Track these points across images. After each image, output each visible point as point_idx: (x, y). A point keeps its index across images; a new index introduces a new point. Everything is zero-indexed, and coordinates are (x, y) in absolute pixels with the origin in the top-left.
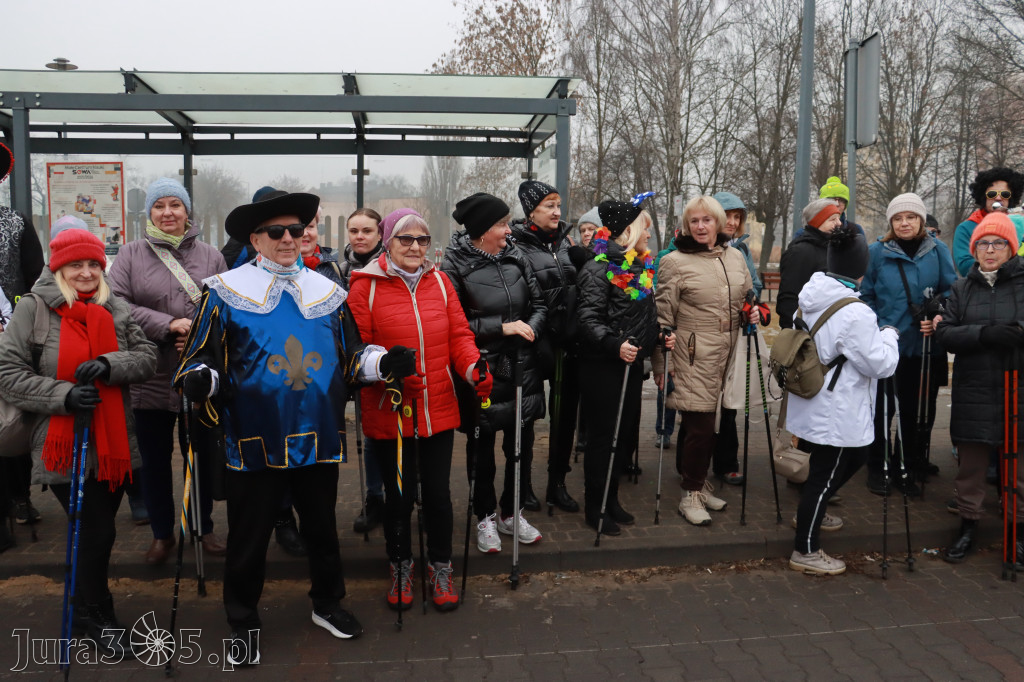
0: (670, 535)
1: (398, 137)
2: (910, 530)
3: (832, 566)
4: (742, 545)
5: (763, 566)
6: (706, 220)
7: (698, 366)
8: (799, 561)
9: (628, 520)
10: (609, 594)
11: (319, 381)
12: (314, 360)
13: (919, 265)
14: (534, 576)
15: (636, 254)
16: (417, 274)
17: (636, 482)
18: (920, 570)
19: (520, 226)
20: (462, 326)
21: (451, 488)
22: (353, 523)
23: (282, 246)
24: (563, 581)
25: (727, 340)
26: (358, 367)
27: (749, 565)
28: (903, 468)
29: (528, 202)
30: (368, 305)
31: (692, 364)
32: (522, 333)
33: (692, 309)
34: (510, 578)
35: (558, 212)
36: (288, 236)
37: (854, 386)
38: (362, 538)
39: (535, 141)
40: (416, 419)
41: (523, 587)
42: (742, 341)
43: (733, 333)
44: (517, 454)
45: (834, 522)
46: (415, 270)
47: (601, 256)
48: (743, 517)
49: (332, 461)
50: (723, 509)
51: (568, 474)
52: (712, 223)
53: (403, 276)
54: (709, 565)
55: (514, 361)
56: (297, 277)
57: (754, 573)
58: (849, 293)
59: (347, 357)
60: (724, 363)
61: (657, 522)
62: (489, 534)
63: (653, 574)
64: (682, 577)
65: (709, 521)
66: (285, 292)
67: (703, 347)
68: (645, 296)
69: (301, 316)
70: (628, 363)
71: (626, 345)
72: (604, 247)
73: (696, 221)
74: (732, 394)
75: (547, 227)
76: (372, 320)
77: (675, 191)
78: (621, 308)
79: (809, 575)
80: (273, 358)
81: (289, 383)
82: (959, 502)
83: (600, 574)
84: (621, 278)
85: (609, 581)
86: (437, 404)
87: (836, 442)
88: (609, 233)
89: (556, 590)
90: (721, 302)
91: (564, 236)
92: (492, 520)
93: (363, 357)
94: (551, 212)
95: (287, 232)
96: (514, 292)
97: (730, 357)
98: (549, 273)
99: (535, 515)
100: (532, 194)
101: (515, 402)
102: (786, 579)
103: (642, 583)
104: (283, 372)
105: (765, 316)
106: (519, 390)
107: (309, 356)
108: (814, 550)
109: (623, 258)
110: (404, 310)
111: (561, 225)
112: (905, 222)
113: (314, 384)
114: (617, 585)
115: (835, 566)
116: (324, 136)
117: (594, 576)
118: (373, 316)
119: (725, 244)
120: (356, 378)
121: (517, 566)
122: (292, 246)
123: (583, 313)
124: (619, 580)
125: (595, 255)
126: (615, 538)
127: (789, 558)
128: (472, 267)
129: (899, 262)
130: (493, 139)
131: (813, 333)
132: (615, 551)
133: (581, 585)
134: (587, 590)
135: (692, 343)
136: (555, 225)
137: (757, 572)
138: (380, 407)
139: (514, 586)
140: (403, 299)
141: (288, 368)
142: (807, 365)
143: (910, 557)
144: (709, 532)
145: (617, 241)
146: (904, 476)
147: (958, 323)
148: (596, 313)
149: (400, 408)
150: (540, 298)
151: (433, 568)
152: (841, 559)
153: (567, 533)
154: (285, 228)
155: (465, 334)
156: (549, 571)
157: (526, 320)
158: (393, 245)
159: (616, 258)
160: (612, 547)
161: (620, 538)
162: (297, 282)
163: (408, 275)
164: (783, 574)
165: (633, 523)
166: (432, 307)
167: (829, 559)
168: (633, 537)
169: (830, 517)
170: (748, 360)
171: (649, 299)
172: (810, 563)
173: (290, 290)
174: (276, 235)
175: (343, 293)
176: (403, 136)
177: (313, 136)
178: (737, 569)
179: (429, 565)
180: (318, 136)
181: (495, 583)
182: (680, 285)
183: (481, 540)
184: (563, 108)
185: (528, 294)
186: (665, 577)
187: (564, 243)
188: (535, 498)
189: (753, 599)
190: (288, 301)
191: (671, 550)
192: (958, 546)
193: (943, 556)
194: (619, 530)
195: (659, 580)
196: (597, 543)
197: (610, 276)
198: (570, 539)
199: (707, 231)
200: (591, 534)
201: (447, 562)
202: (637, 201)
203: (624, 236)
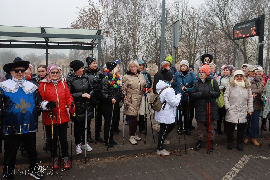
0: (127, 147)
1: (57, 44)
2: (186, 144)
3: (167, 153)
4: (144, 149)
5: (150, 154)
6: (134, 67)
7: (133, 104)
8: (159, 153)
9: (116, 144)
10: (110, 163)
11: (29, 110)
12: (28, 105)
13: (187, 78)
14: (91, 160)
15: (116, 76)
16: (57, 81)
17: (119, 134)
18: (189, 153)
19: (86, 69)
20: (69, 95)
21: (67, 138)
22: (43, 148)
23: (19, 75)
24: (98, 161)
25: (140, 97)
26: (41, 106)
27: (146, 154)
28: (184, 128)
29: (88, 62)
30: (43, 90)
31: (131, 103)
32: (87, 97)
33: (131, 89)
34: (84, 160)
35: (96, 65)
36: (20, 72)
37: (169, 108)
38: (45, 152)
39: (94, 46)
40: (57, 120)
41: (88, 162)
42: (143, 97)
43: (141, 95)
44: (86, 128)
45: (168, 142)
46: (56, 80)
47: (107, 77)
48: (145, 142)
49: (34, 131)
50: (141, 140)
51: (101, 133)
52: (136, 68)
53: (53, 82)
54: (136, 155)
55: (85, 104)
56: (23, 83)
57: (147, 156)
58: (167, 85)
59: (38, 104)
60: (139, 103)
61: (123, 144)
62: (79, 149)
63: (122, 158)
64: (129, 158)
65: (136, 143)
66: (20, 87)
67: (134, 99)
68: (118, 87)
69: (25, 93)
70: (114, 104)
71: (113, 99)
72: (107, 74)
73: (132, 67)
74: (141, 111)
75: (93, 69)
76: (45, 94)
77: (135, 57)
78: (112, 90)
79: (161, 156)
80: (16, 104)
81: (21, 111)
82: (197, 136)
83: (108, 158)
84: (112, 82)
85: (110, 160)
86: (63, 115)
87: (165, 122)
88: (109, 70)
89: (96, 163)
90: (138, 88)
91: (98, 71)
92: (80, 145)
93: (42, 104)
94: (94, 65)
95: (20, 71)
96: (85, 85)
97: (141, 101)
98: (94, 81)
99: (92, 143)
100: (90, 60)
101: (85, 115)
102: (155, 157)
103: (119, 160)
104: (19, 108)
105: (149, 91)
106: (86, 111)
107: (27, 104)
108: (162, 149)
109: (112, 77)
110: (53, 91)
111: (97, 68)
112: (183, 67)
113: (28, 111)
114: (112, 161)
115: (168, 153)
116: (37, 44)
117: (107, 159)
118: (45, 93)
119: (139, 73)
120: (40, 109)
121: (85, 157)
122: (22, 75)
123: (102, 91)
124: (113, 160)
125: (105, 76)
126: (112, 149)
127: (156, 152)
128: (74, 79)
129: (182, 77)
130: (83, 45)
131: (159, 95)
132: (112, 152)
133: (103, 161)
134: (104, 163)
135: (131, 98)
136: (96, 68)
137: (148, 156)
138: (47, 117)
139: (85, 162)
140: (53, 88)
141: (21, 107)
142: (157, 103)
143: (186, 150)
144: (136, 146)
145: (111, 73)
146: (184, 130)
147: (196, 92)
148: (106, 91)
149: (52, 117)
150: (92, 87)
151: (63, 159)
152: (169, 151)
153: (100, 148)
154: (19, 70)
155: (69, 97)
156: (95, 158)
157: (88, 93)
158: (50, 74)
159: (111, 77)
160: (111, 151)
161: (114, 149)
162: (23, 84)
163: (54, 82)
164: (155, 156)
165: (117, 145)
166: (61, 90)
167: (166, 151)
168: (117, 148)
169: (167, 141)
170: (145, 102)
171: (119, 87)
172: (161, 153)
173: (21, 86)
174: (17, 72)
175: (37, 87)
176: (59, 44)
177: (34, 44)
178: (143, 155)
179: (62, 158)
180: (35, 43)
181: (81, 162)
182: (127, 83)
183: (77, 151)
184: (99, 37)
185: (89, 86)
186: (125, 158)
187: (98, 73)
188: (92, 139)
189: (147, 163)
190: (21, 90)
191: (127, 151)
192: (198, 147)
193: (194, 149)
194: (113, 147)
195: (123, 159)
196: (107, 150)
197: (109, 82)
198: (100, 149)
199: (134, 70)
200: (106, 148)
201: (67, 157)
202: (116, 62)
203: (113, 71)
